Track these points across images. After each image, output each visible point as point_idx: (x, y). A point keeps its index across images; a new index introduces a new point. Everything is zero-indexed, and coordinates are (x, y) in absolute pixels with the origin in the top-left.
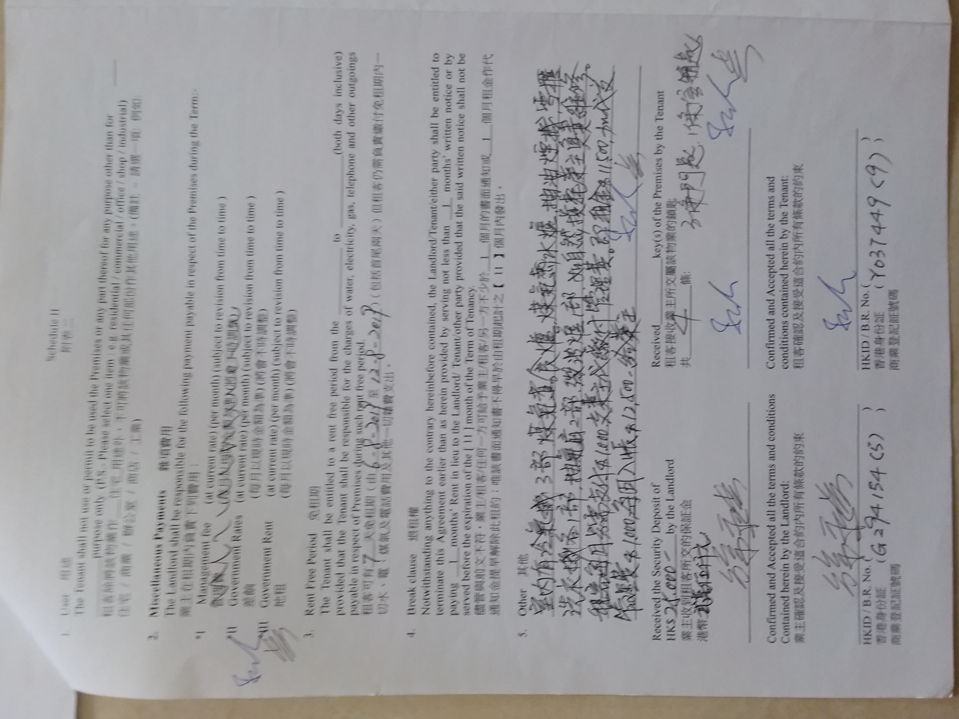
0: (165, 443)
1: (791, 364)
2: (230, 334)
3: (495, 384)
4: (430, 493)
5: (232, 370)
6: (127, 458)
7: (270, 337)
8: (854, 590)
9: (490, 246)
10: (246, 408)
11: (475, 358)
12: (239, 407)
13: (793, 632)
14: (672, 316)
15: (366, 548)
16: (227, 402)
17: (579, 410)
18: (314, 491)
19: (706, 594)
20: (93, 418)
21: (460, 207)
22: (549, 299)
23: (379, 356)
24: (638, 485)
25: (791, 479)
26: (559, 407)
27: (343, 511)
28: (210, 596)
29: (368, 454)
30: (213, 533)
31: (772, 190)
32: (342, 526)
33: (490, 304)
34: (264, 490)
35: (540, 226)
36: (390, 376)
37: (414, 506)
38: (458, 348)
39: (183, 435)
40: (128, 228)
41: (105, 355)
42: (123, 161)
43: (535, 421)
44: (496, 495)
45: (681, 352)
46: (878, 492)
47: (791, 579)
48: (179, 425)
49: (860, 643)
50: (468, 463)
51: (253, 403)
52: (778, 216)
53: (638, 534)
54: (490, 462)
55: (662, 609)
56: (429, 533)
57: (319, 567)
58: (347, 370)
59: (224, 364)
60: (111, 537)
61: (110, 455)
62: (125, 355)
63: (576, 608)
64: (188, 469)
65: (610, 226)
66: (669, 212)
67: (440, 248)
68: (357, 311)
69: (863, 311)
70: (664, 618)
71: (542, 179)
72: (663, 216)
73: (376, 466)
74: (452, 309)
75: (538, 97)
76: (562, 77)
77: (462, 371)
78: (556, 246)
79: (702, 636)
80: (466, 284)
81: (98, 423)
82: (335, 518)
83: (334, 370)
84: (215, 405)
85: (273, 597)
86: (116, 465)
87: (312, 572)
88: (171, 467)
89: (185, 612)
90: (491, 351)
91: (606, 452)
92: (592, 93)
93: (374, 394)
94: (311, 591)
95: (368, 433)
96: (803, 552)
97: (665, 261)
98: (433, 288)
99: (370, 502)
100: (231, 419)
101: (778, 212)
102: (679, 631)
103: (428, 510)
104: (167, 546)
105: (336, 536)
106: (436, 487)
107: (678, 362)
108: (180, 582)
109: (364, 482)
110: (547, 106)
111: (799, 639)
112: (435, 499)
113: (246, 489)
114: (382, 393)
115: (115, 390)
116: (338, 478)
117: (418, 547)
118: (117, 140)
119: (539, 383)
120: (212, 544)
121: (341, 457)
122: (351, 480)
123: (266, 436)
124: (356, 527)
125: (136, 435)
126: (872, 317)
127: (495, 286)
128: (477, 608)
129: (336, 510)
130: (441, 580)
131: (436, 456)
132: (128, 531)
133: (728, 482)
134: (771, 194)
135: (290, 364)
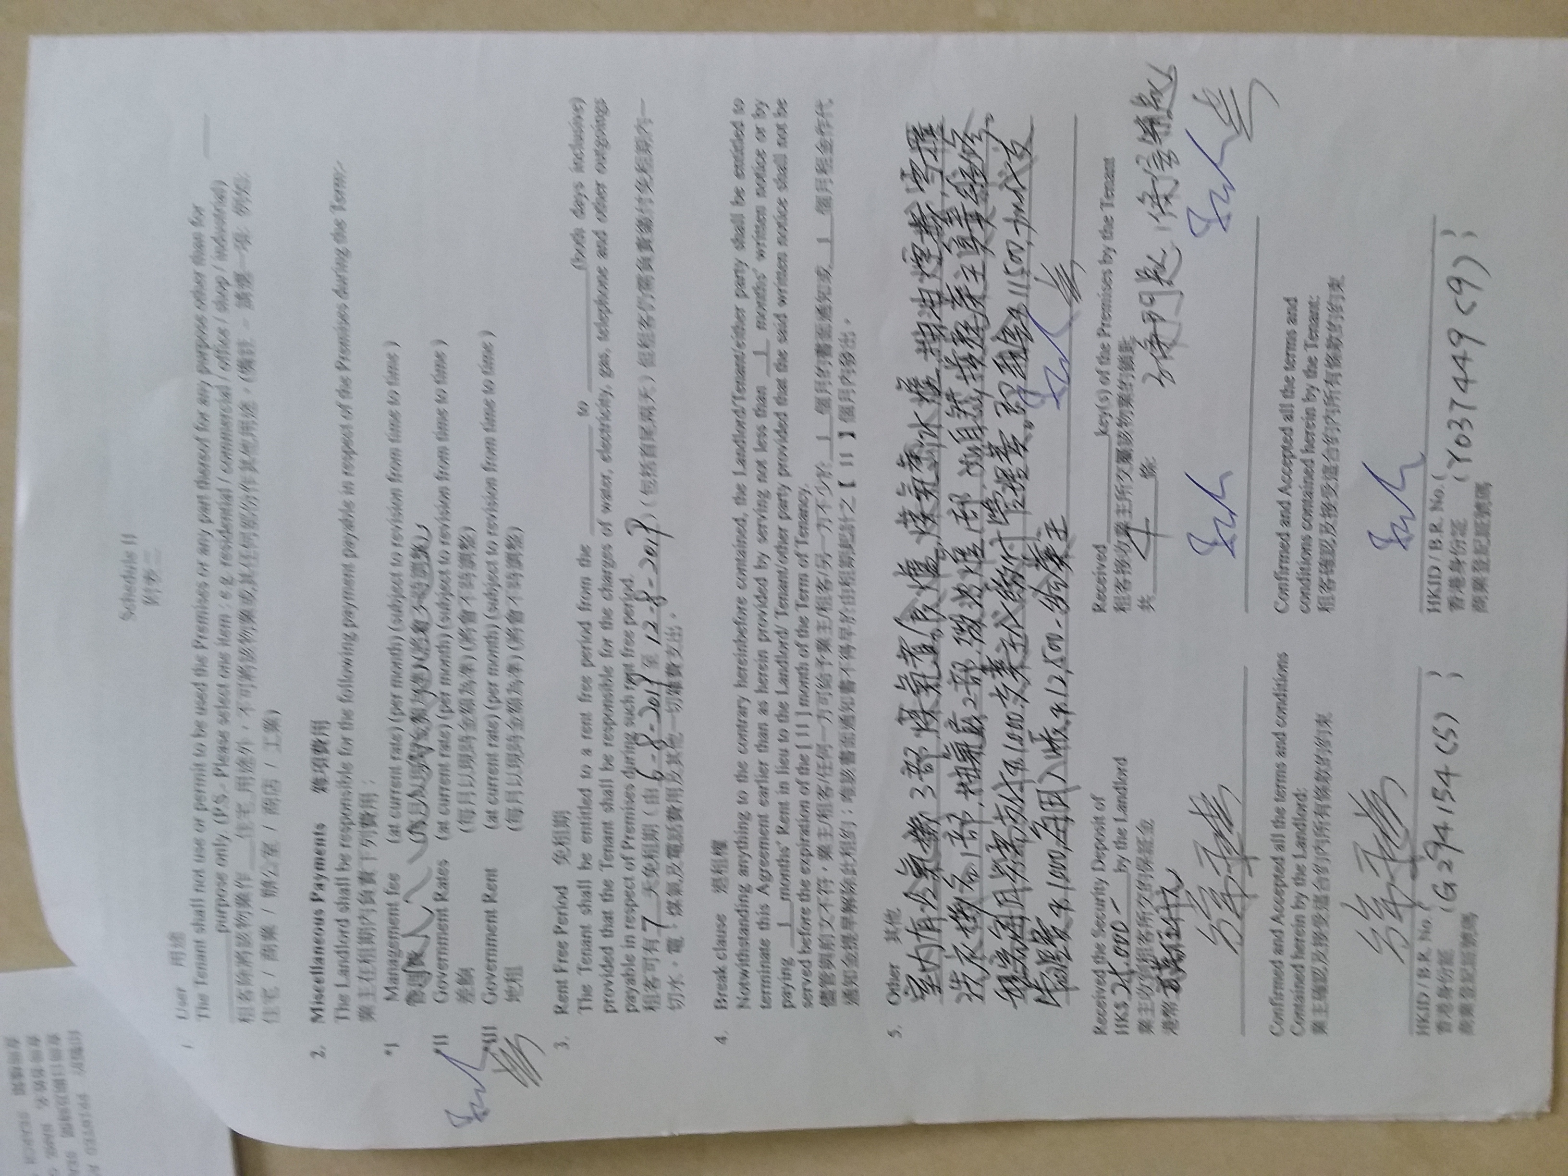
0: (319, 747)
1: (1314, 604)
2: (415, 569)
3: (843, 643)
4: (745, 817)
5: (420, 628)
6: (261, 773)
7: (481, 572)
8: (1404, 953)
9: (831, 418)
10: (445, 689)
11: (812, 603)
12: (436, 687)
13: (1309, 1017)
14: (1126, 530)
15: (646, 906)
16: (416, 679)
17: (977, 681)
18: (561, 819)
19: (1174, 962)
20: (202, 710)
21: (782, 355)
22: (928, 505)
23: (657, 601)
24: (1071, 798)
25: (1310, 785)
26: (946, 676)
27: (607, 850)
28: (403, 988)
29: (643, 756)
30: (403, 890)
31: (1292, 320)
32: (607, 874)
33: (834, 513)
34: (481, 818)
35: (913, 385)
36: (676, 633)
37: (719, 838)
38: (783, 585)
39: (347, 734)
40: (238, 396)
41: (215, 607)
42: (222, 283)
43: (909, 700)
44: (849, 818)
45: (1140, 587)
46: (1447, 804)
47: (1308, 938)
48: (340, 717)
49: (1411, 1033)
50: (803, 769)
51: (457, 679)
52: (1301, 363)
53: (1070, 874)
54: (838, 766)
55: (1107, 988)
56: (743, 881)
57: (574, 939)
58: (606, 625)
59: (408, 619)
60: (243, 900)
61: (232, 769)
62: (246, 607)
63: (976, 989)
64: (357, 789)
65: (1026, 384)
66: (1122, 360)
67: (752, 423)
68: (619, 529)
69: (1433, 517)
70: (1110, 1000)
71: (916, 306)
72: (1113, 368)
73: (658, 776)
74: (773, 522)
75: (908, 170)
76: (948, 135)
77: (791, 623)
78: (939, 420)
79: (1170, 1026)
80: (795, 482)
81: (211, 718)
82: (594, 862)
83: (586, 626)
84: (396, 682)
85: (502, 986)
86: (243, 785)
87: (562, 946)
88: (332, 786)
89: (366, 1014)
90: (836, 590)
91: (1019, 747)
92: (996, 162)
93: (650, 662)
94: (561, 976)
95: (643, 724)
96: (1326, 898)
97: (1115, 439)
98: (741, 489)
99: (650, 834)
100: (422, 706)
101: (1301, 356)
102: (1134, 1018)
103: (742, 844)
104: (331, 911)
105: (597, 888)
106: (753, 807)
107: (1135, 603)
108: (354, 966)
109: (640, 804)
110: (924, 184)
111: (1319, 1028)
112: (753, 826)
113: (452, 818)
114: (663, 661)
115: (235, 663)
116: (598, 796)
117: (728, 902)
118: (210, 247)
119: (913, 640)
120: (403, 906)
121: (601, 762)
122: (619, 799)
123: (481, 733)
124: (629, 874)
125: (272, 737)
126: (1447, 528)
127: (841, 484)
128: (823, 996)
129: (596, 849)
130: (765, 954)
131: (752, 758)
132: (268, 889)
133: (1212, 792)
134: (1291, 327)
135: (514, 617)
